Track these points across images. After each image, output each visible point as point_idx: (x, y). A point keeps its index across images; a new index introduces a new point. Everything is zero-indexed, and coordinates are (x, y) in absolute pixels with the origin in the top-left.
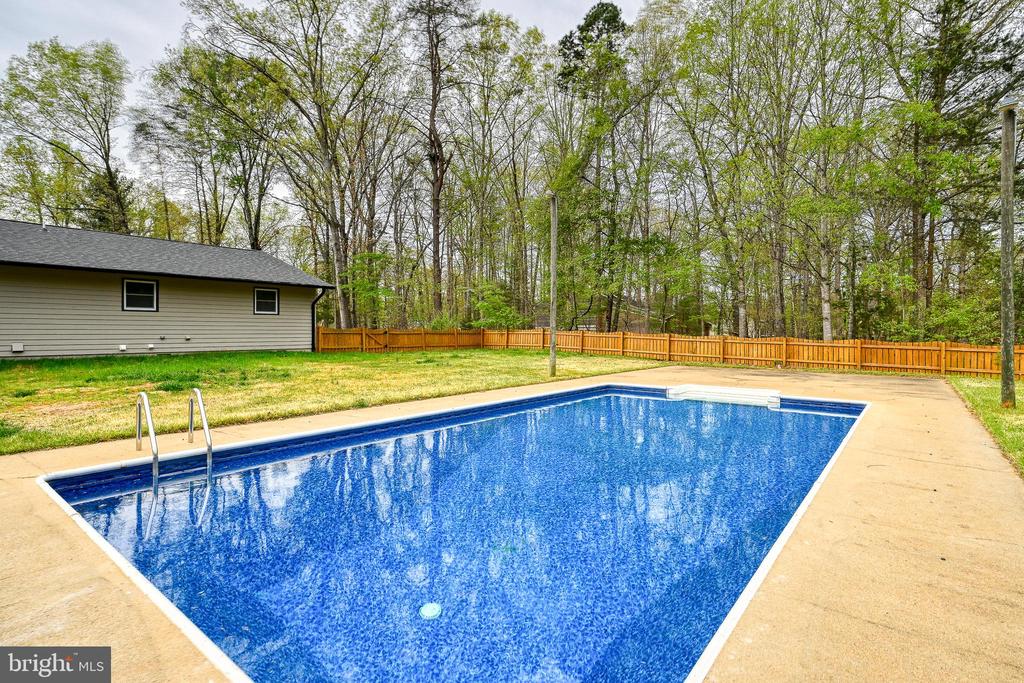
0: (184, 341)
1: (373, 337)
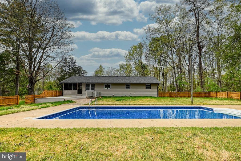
0: (134, 94)
1: (173, 94)
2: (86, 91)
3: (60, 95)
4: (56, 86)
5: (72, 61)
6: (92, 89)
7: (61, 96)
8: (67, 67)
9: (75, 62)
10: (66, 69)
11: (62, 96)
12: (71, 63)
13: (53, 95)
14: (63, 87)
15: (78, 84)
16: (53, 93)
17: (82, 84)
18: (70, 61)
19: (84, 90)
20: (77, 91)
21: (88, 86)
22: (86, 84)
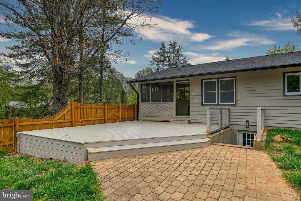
2: (202, 105)
5: (174, 48)
6: (228, 98)
8: (166, 60)
9: (178, 50)
10: (163, 64)
12: (173, 52)
13: (104, 116)
14: (139, 95)
15: (177, 81)
16: (104, 112)
17: (188, 80)
18: (169, 49)
19: (198, 102)
20: (173, 105)
21: (209, 86)
22: (202, 80)
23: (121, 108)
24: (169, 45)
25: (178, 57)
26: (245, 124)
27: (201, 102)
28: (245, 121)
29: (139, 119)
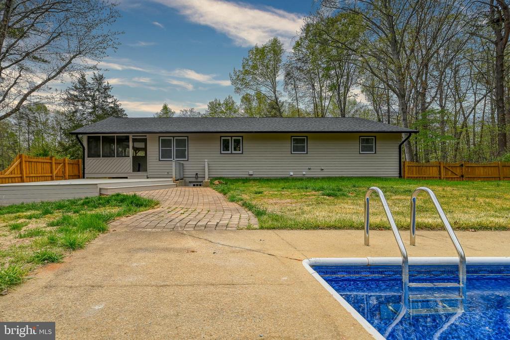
0: (319, 170)
1: (450, 168)
2: (159, 160)
3: (77, 173)
4: (59, 152)
5: (100, 84)
6: (181, 154)
7: (78, 177)
8: (88, 100)
9: (106, 89)
10: (83, 105)
11: (84, 177)
12: (98, 90)
13: (52, 172)
14: (85, 148)
15: (133, 136)
16: (51, 167)
17: (146, 136)
18: (93, 84)
19: (155, 158)
20: (129, 161)
21: (166, 143)
22: (159, 137)
23: (54, 164)
24: (92, 78)
25: (105, 97)
26: (195, 176)
27: (158, 158)
28: (195, 173)
29: (85, 177)
